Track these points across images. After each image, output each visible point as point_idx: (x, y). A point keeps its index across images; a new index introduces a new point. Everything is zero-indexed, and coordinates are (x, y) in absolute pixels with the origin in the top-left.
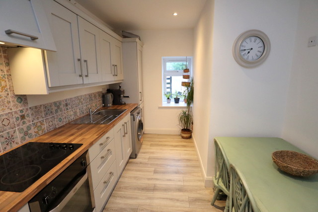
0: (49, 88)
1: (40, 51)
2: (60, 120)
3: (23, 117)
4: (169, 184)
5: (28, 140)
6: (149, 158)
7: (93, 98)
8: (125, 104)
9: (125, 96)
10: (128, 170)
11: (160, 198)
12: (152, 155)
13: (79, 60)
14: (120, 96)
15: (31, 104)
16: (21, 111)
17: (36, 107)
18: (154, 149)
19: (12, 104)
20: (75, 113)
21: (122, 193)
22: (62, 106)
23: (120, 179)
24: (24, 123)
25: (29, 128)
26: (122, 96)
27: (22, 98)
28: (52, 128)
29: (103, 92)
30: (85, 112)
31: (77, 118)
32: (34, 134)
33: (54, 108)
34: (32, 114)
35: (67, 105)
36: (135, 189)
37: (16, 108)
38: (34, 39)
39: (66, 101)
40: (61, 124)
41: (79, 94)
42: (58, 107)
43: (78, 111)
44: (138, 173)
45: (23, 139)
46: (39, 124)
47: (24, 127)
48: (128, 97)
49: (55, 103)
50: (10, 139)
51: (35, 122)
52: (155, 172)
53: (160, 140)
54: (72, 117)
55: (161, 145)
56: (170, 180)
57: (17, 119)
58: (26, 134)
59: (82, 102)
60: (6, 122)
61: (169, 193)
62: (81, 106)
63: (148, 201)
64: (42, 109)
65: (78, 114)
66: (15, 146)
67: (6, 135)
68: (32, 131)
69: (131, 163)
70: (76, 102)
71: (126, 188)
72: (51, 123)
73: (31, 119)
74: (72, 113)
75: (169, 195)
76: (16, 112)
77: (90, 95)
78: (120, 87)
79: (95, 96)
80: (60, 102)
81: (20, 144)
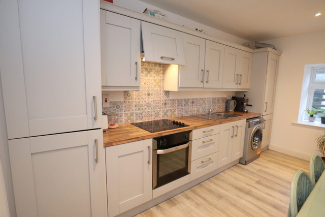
0: (180, 88)
1: (177, 66)
2: (186, 112)
3: (165, 104)
4: (266, 197)
5: (165, 118)
6: (259, 170)
7: (216, 102)
8: (247, 112)
9: (249, 104)
10: (232, 170)
11: (249, 202)
12: (264, 169)
13: (202, 70)
14: (243, 104)
15: (171, 97)
16: (165, 100)
17: (173, 100)
18: (270, 165)
19: (162, 95)
20: (198, 110)
21: (217, 182)
22: (189, 103)
23: (222, 173)
24: (165, 107)
25: (167, 111)
26: (245, 104)
27: (167, 93)
28: (180, 115)
29: (227, 99)
30: (206, 111)
31: (199, 114)
32: (169, 115)
33: (184, 103)
34: (170, 104)
35: (193, 103)
36: (230, 185)
37: (163, 97)
38: (173, 59)
39: (193, 99)
40: (186, 115)
41: (204, 96)
42: (187, 103)
43: (201, 109)
44: (240, 176)
45: (163, 116)
46: (173, 111)
47: (165, 110)
48: (251, 106)
49: (185, 100)
50: (157, 114)
51: (171, 108)
52: (258, 182)
53: (284, 160)
54: (195, 112)
55: (283, 165)
56: (270, 195)
57: (163, 104)
58: (165, 114)
59: (205, 103)
60: (157, 105)
61: (262, 203)
62: (204, 106)
63: (235, 198)
64: (176, 102)
65: (201, 111)
66: (159, 119)
67: (156, 112)
68: (169, 114)
69: (238, 166)
70: (201, 102)
71: (223, 180)
72: (180, 112)
73: (169, 106)
74: (196, 109)
75: (260, 204)
76: (163, 100)
77: (214, 99)
78: (245, 95)
79: (218, 101)
80: (188, 100)
81: (161, 119)
